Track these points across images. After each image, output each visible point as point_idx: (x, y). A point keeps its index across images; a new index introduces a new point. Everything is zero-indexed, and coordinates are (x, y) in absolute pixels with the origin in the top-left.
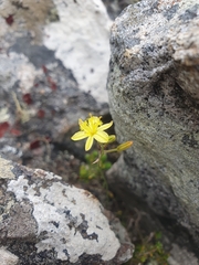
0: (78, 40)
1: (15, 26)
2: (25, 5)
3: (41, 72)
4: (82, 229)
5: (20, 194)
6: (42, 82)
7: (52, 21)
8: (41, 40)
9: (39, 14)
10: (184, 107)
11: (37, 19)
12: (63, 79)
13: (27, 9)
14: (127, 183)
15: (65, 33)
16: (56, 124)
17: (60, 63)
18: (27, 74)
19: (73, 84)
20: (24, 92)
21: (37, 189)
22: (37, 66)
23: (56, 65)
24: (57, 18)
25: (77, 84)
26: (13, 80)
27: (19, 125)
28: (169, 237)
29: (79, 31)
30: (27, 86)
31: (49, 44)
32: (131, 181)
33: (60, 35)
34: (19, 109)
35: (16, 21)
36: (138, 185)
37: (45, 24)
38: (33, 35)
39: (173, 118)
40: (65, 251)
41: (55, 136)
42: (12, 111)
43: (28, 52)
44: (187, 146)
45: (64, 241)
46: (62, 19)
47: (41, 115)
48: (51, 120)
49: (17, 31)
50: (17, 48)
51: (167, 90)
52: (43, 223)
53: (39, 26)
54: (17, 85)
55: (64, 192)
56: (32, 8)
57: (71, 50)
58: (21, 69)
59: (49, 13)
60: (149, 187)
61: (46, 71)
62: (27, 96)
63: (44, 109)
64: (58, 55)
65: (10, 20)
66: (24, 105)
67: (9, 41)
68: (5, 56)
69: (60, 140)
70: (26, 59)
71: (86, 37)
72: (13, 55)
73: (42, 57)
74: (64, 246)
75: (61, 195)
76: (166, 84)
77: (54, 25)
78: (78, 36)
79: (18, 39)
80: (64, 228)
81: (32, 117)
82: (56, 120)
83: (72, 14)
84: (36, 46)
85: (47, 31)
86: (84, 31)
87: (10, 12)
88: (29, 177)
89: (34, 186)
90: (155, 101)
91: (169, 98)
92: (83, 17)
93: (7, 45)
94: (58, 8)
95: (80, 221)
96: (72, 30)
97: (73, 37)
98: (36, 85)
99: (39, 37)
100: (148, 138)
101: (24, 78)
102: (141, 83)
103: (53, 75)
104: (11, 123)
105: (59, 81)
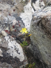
0: (27, 17)
1: (15, 12)
2: (18, 8)
3: (18, 22)
4: (17, 51)
5: (7, 39)
6: (17, 24)
7: (23, 12)
8: (19, 16)
9: (20, 10)
10: (43, 29)
11: (20, 11)
12: (22, 25)
13: (18, 9)
14: (30, 50)
15: (25, 15)
16: (18, 34)
17: (22, 21)
18: (15, 22)
19: (24, 26)
20: (13, 25)
21: (10, 40)
22: (17, 21)
23: (21, 21)
24: (24, 12)
25: (25, 26)
26: (12, 22)
27: (10, 32)
28: (38, 66)
29: (28, 15)
30: (14, 24)
31: (21, 17)
32: (31, 49)
33: (24, 15)
34: (11, 28)
35: (15, 11)
36: (33, 50)
37: (21, 12)
38: (18, 14)
39: (41, 31)
40: (12, 54)
41: (17, 36)
42: (9, 28)
43: (16, 17)
44: (43, 38)
45: (13, 52)
46: (25, 12)
47: (15, 31)
48: (17, 32)
49: (15, 13)
50: (14, 16)
51: (40, 25)
52: (10, 46)
53: (20, 13)
54: (12, 23)
55: (16, 43)
56: (19, 9)
57: (25, 19)
58: (14, 20)
59: (23, 11)
60: (35, 50)
61: (19, 22)
62: (14, 26)
63: (16, 30)
64: (22, 19)
65: (14, 10)
66: (12, 28)
67: (13, 14)
68: (11, 17)
69: (18, 37)
70: (15, 19)
71: (29, 17)
72: (13, 17)
73: (19, 19)
74: (12, 53)
75: (15, 44)
76: (40, 23)
77: (23, 13)
78: (27, 16)
79: (15, 14)
80: (13, 49)
81: (13, 31)
82: (18, 33)
83: (27, 12)
84: (18, 16)
85: (21, 14)
86: (29, 16)
87: (15, 9)
88: (9, 37)
89: (10, 39)
90: (38, 27)
91: (40, 27)
92: (29, 13)
93: (12, 15)
94: (25, 10)
95: (17, 49)
96: (26, 15)
97: (26, 16)
98: (16, 24)
99: (19, 15)
100: (36, 36)
101: (14, 22)
102: (35, 23)
103: (20, 23)
104: (8, 31)
105: (21, 25)
